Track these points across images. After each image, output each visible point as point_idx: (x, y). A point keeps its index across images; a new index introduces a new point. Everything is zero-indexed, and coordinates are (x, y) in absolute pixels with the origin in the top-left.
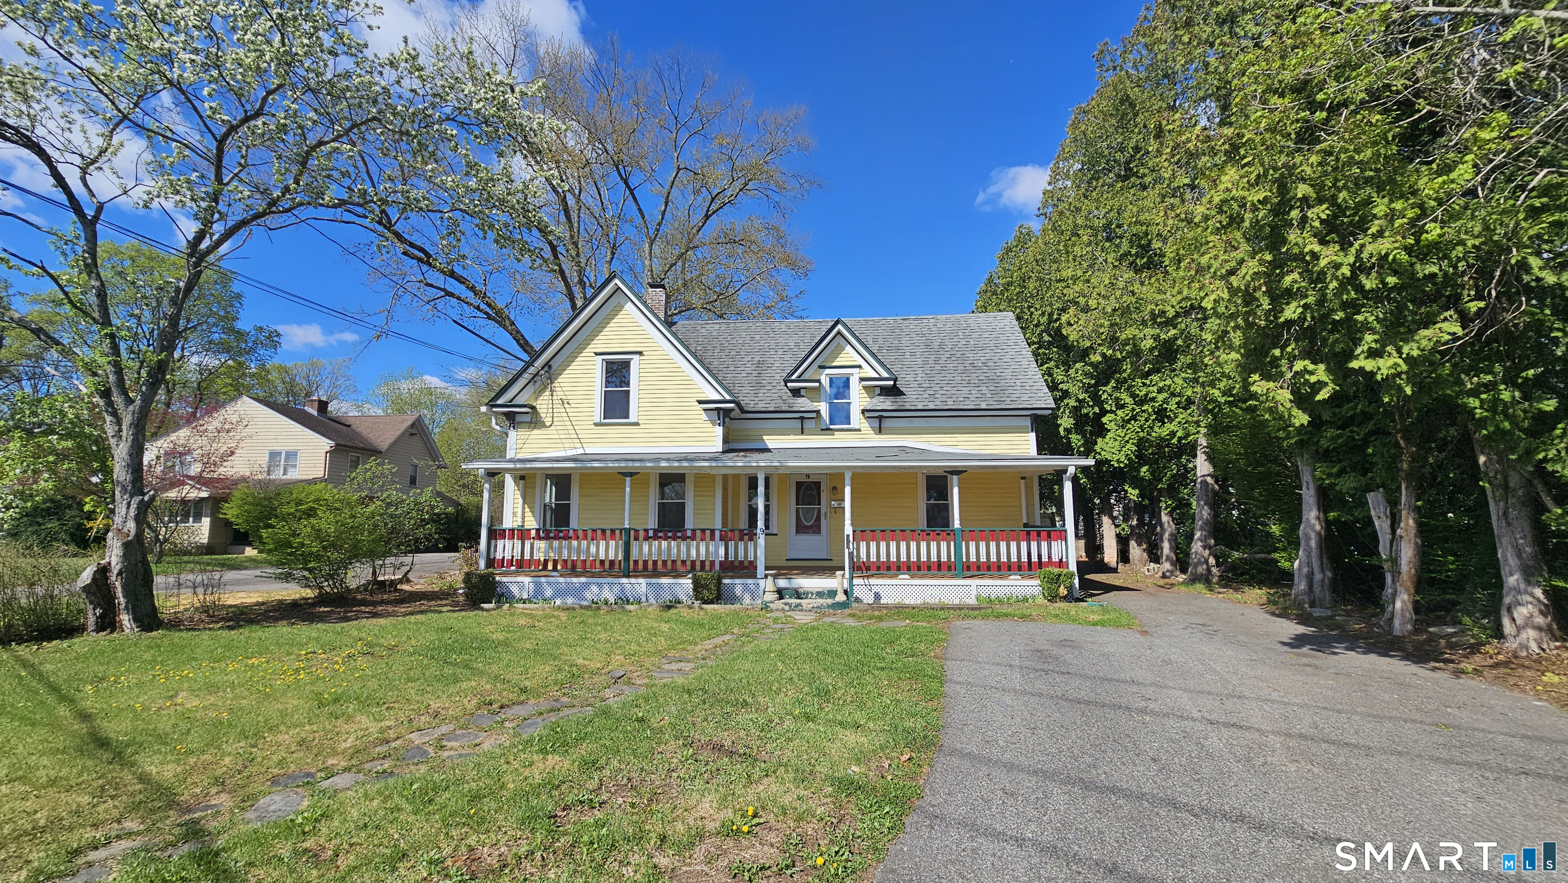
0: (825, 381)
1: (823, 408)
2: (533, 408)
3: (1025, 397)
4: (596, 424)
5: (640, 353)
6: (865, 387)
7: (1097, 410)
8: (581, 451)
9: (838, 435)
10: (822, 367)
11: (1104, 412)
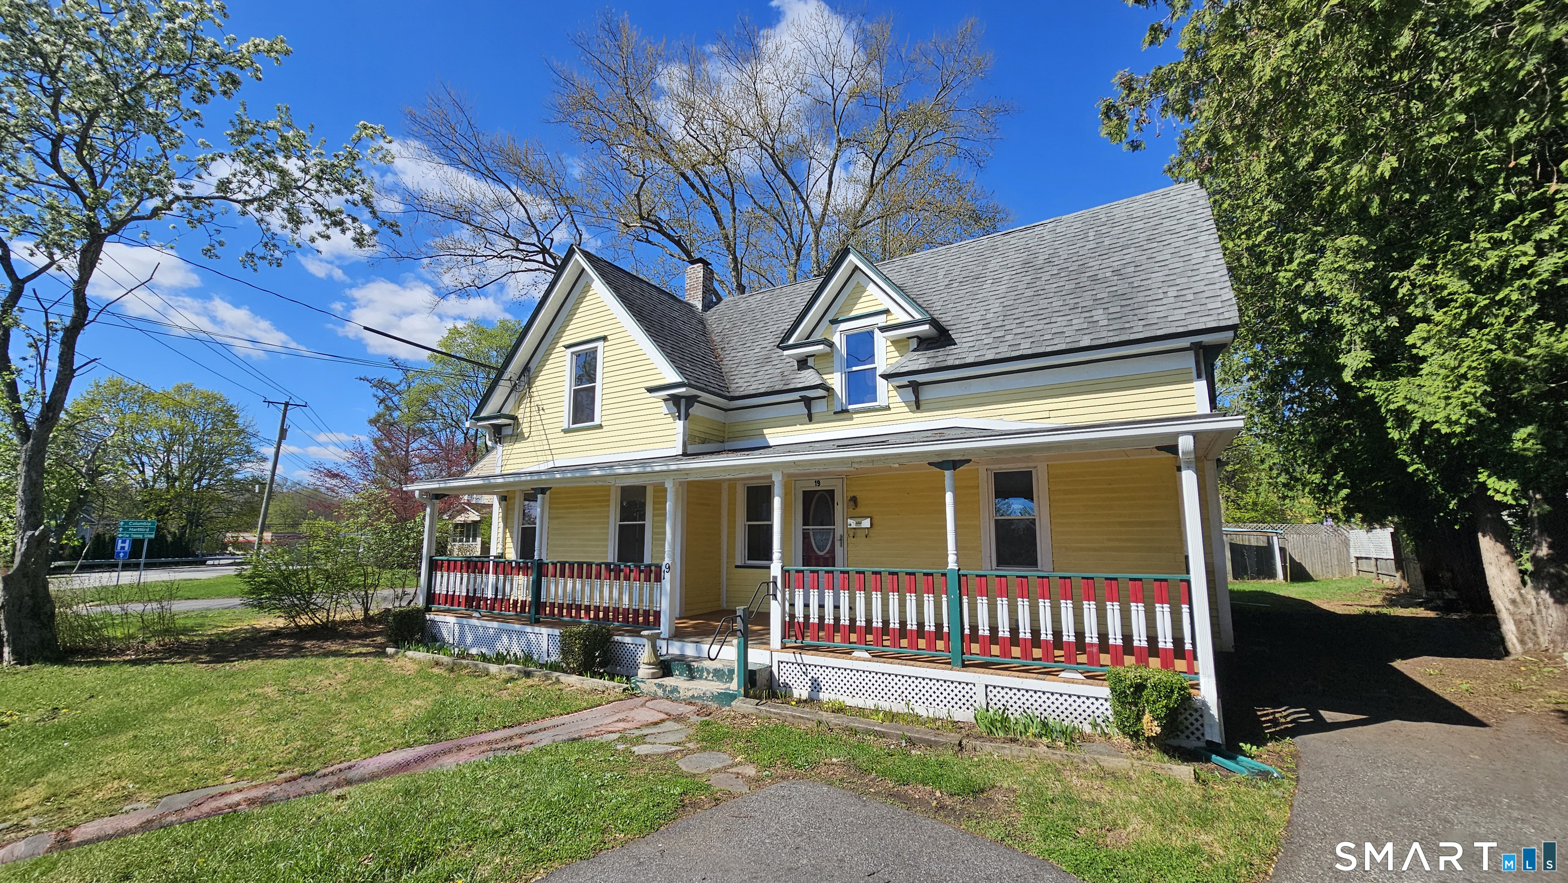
0: (838, 339)
1: (836, 381)
2: (514, 418)
3: (1179, 314)
4: (566, 431)
5: (604, 338)
6: (894, 342)
7: (1393, 321)
8: (551, 465)
9: (858, 418)
10: (835, 322)
11: (1409, 324)
